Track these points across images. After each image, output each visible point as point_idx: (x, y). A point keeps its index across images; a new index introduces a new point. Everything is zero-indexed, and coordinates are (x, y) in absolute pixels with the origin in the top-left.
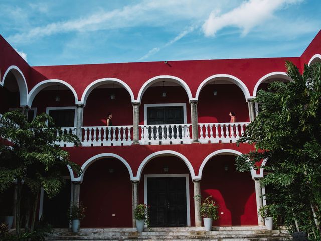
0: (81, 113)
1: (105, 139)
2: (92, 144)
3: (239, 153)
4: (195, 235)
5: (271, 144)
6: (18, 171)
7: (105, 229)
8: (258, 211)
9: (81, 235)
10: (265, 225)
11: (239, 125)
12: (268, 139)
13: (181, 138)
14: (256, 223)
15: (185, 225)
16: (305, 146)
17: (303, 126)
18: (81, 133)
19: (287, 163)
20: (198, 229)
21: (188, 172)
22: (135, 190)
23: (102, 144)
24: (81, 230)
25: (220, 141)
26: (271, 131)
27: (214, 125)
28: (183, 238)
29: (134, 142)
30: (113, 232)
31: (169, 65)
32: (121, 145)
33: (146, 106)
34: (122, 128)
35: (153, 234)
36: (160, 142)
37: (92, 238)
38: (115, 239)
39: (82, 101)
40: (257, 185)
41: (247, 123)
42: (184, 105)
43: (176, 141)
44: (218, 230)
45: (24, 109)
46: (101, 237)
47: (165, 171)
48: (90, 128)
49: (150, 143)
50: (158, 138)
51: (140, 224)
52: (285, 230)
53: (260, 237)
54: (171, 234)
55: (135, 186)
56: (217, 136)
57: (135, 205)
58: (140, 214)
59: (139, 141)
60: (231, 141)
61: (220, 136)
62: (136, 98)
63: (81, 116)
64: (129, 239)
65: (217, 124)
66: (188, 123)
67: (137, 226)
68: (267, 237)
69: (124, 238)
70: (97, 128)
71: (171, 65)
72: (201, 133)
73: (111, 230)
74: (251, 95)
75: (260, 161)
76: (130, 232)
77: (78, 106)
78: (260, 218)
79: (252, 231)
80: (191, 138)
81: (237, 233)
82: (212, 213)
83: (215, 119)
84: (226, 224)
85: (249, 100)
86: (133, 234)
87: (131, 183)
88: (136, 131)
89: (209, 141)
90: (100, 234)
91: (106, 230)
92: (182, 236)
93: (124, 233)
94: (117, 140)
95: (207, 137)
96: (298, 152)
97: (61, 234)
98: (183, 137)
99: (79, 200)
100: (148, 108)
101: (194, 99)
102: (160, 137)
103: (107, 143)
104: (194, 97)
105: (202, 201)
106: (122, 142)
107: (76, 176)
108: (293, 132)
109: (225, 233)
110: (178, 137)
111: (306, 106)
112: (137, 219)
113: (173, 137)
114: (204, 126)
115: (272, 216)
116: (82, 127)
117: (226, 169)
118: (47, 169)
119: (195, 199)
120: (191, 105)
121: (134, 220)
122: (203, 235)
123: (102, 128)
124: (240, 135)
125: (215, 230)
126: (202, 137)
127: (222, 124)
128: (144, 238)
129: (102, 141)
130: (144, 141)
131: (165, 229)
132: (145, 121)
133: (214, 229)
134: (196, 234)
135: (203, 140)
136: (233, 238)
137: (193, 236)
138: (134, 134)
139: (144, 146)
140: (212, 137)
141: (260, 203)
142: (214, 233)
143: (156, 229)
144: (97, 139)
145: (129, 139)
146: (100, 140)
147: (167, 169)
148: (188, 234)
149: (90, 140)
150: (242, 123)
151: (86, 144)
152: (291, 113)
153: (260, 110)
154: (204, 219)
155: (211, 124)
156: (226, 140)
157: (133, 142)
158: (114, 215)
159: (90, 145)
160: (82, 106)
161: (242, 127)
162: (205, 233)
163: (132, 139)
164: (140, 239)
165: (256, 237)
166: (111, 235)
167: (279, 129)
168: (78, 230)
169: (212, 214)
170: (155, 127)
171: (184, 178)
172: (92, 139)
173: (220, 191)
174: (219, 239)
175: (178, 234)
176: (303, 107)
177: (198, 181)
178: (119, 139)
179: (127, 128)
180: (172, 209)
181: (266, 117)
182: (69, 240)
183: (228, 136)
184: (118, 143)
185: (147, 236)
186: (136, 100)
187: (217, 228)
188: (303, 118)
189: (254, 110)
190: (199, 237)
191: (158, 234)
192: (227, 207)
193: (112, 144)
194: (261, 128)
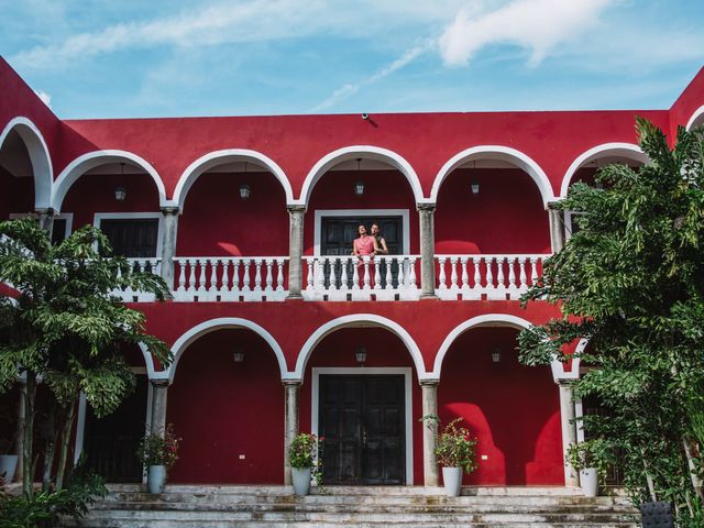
0: (173, 227)
1: (225, 287)
2: (196, 298)
3: (526, 324)
4: (423, 504)
5: (598, 304)
6: (28, 354)
7: (223, 488)
8: (565, 453)
9: (168, 499)
10: (580, 484)
11: (528, 261)
12: (591, 294)
13: (395, 287)
14: (559, 480)
15: (402, 482)
16: (673, 310)
17: (670, 265)
18: (172, 271)
19: (632, 347)
20: (430, 490)
21: (409, 362)
22: (291, 401)
23: (219, 298)
24: (168, 488)
25: (484, 296)
26: (598, 275)
27: (471, 260)
28: (397, 510)
29: (291, 295)
30: (240, 494)
31: (372, 123)
32: (260, 300)
33: (319, 215)
34: (264, 261)
35: (330, 500)
36: (349, 296)
37: (193, 507)
38: (245, 510)
39: (176, 200)
40: (565, 395)
41: (544, 257)
42: (405, 214)
43: (386, 295)
44: (475, 495)
45: (44, 216)
46: (212, 505)
47: (359, 359)
48: (193, 260)
49: (326, 297)
50: (344, 286)
51: (299, 478)
52: (623, 497)
53: (569, 511)
54: (369, 501)
55: (292, 392)
56: (477, 285)
57: (291, 436)
58: (302, 456)
59: (303, 292)
60: (508, 296)
61: (484, 283)
62: (296, 196)
63: (173, 233)
64: (277, 510)
65: (477, 258)
66: (412, 253)
67: (294, 482)
68: (583, 511)
69: (264, 508)
70: (209, 262)
71: (378, 123)
72: (442, 276)
73: (236, 489)
74: (557, 194)
75: (572, 342)
76: (278, 494)
77: (165, 212)
78: (569, 470)
79: (551, 497)
80: (418, 285)
81: (517, 501)
82: (462, 456)
83: (474, 246)
84: (492, 480)
85: (551, 206)
86: (285, 499)
87: (280, 388)
88: (295, 270)
89: (460, 296)
90: (210, 499)
91: (225, 489)
92: (395, 506)
93: (265, 497)
94: (252, 289)
95: (454, 286)
96: (658, 322)
97: (124, 497)
98: (401, 285)
99: (164, 420)
100: (324, 219)
101: (427, 201)
102: (350, 284)
103: (230, 296)
104: (427, 194)
105: (440, 431)
106: (264, 293)
107: (159, 368)
108: (648, 279)
109: (490, 501)
110: (389, 286)
111: (679, 222)
112: (294, 466)
113: (378, 286)
114: (448, 260)
115: (596, 466)
116: (174, 259)
117: (496, 358)
118: (95, 351)
119: (425, 423)
120: (421, 214)
121: (287, 469)
122: (441, 504)
123: (220, 262)
124: (529, 283)
125: (469, 495)
126: (443, 285)
127: (489, 258)
128: (309, 508)
129: (219, 290)
130: (314, 293)
131: (356, 489)
132: (317, 248)
133: (466, 493)
134: (425, 501)
135: (446, 294)
136: (507, 512)
137: (419, 506)
138: (290, 276)
139: (314, 304)
140: (465, 286)
141: (571, 435)
142: (465, 500)
143: (335, 489)
144: (208, 286)
145: (280, 288)
146: (213, 288)
147: (365, 355)
148: (407, 502)
149: (192, 287)
150: (534, 257)
151: (182, 296)
152: (645, 235)
153: (575, 228)
154: (444, 469)
155: (465, 258)
156: (496, 294)
157: (287, 293)
158: (242, 457)
159: (192, 300)
160: (175, 211)
161: (534, 266)
162: (445, 501)
163: (286, 286)
164: (299, 511)
165: (558, 512)
166: (235, 500)
167: (616, 271)
168: (162, 488)
169: (463, 458)
170: (338, 261)
171: (402, 377)
172: (197, 286)
173: (481, 408)
174: (477, 515)
175: (385, 502)
176: (673, 224)
177: (433, 385)
178: (258, 287)
179: (275, 261)
180: (374, 446)
181: (588, 244)
182: (141, 509)
183: (501, 285)
184: (254, 296)
185: (315, 504)
186: (297, 200)
187: (472, 491)
188: (671, 246)
189: (562, 227)
190: (432, 508)
191: (340, 500)
192: (495, 445)
193: (241, 298)
194: (577, 268)
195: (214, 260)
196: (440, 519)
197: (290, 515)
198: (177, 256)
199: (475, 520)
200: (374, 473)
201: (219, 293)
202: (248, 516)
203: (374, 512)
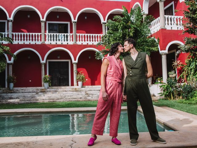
0: (11, 25)
1: (25, 40)
3: (97, 50)
7: (27, 88)
9: (15, 90)
11: (97, 36)
13: (67, 41)
15: (68, 85)
18: (12, 36)
20: (75, 86)
21: (70, 58)
22: (43, 68)
24: (14, 88)
25: (88, 44)
26: (113, 41)
27: (85, 35)
28: (69, 91)
29: (42, 43)
32: (35, 44)
33: (48, 22)
34: (35, 34)
35: (53, 89)
36: (56, 43)
37: (21, 92)
38: (34, 92)
39: (12, 18)
41: (101, 35)
42: (69, 23)
43: (65, 43)
46: (26, 92)
47: (58, 58)
48: (17, 34)
49: (51, 43)
50: (55, 41)
54: (62, 89)
55: (43, 66)
57: (43, 76)
58: (46, 80)
59: (45, 42)
60: (93, 44)
61: (87, 41)
62: (43, 18)
63: (11, 27)
64: (41, 92)
65: (86, 35)
66: (71, 33)
67: (45, 86)
69: (38, 92)
70: (21, 34)
72: (78, 39)
73: (31, 88)
74: (104, 20)
75: (107, 54)
76: (41, 89)
77: (8, 21)
80: (73, 41)
81: (94, 88)
83: (85, 32)
84: (88, 85)
85: (103, 23)
86: (43, 90)
87: (40, 65)
88: (43, 37)
89: (82, 43)
90: (25, 90)
91: (28, 88)
93: (38, 89)
94: (32, 41)
95: (81, 41)
97: (3, 90)
99: (12, 73)
100: (49, 24)
101: (75, 21)
103: (27, 43)
104: (75, 19)
105: (78, 74)
106: (35, 42)
107: (10, 60)
109: (88, 88)
111: (130, 30)
112: (45, 82)
113: (63, 41)
114: (79, 35)
116: (12, 33)
117: (90, 58)
119: (74, 72)
120: (73, 24)
121: (42, 83)
122: (78, 90)
123: (24, 34)
124: (98, 41)
125: (84, 87)
126: (78, 41)
127: (89, 35)
128: (49, 91)
129: (24, 41)
130: (47, 42)
131: (57, 87)
132: (47, 31)
134: (74, 89)
135: (79, 43)
136: (92, 91)
137: (73, 90)
139: (48, 45)
140: (83, 41)
142: (83, 89)
143: (54, 87)
144: (21, 40)
145: (39, 41)
146: (23, 40)
148: (70, 89)
149: (17, 40)
150: (99, 35)
151: (15, 42)
152: (123, 33)
153: (108, 29)
154: (78, 82)
155: (83, 35)
156: (90, 43)
158: (30, 81)
159: (17, 43)
160: (11, 21)
161: (99, 37)
162: (79, 89)
163: (41, 41)
166: (31, 90)
167: (116, 40)
169: (83, 80)
170: (54, 35)
171: (68, 62)
172: (18, 40)
173: (86, 69)
174: (86, 91)
175: (65, 89)
176: (128, 31)
177: (76, 64)
178: (34, 40)
179: (38, 34)
180: (62, 78)
181: (111, 34)
182: (8, 93)
183: (91, 41)
184: (33, 43)
185: (50, 90)
186: (43, 19)
187: (85, 87)
188: (128, 36)
189: (105, 28)
190: (76, 90)
191: (55, 89)
192: (89, 77)
193: (30, 43)
194: (109, 39)
195: (20, 34)
196: (78, 92)
197: (45, 93)
198: (12, 32)
199: (86, 92)
200: (62, 84)
201: (24, 42)
202: (35, 93)
203: (63, 92)
